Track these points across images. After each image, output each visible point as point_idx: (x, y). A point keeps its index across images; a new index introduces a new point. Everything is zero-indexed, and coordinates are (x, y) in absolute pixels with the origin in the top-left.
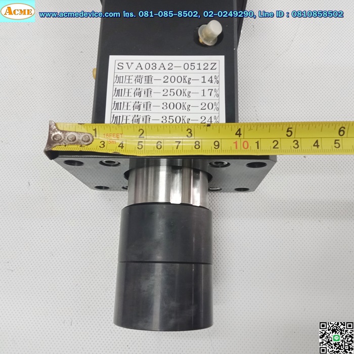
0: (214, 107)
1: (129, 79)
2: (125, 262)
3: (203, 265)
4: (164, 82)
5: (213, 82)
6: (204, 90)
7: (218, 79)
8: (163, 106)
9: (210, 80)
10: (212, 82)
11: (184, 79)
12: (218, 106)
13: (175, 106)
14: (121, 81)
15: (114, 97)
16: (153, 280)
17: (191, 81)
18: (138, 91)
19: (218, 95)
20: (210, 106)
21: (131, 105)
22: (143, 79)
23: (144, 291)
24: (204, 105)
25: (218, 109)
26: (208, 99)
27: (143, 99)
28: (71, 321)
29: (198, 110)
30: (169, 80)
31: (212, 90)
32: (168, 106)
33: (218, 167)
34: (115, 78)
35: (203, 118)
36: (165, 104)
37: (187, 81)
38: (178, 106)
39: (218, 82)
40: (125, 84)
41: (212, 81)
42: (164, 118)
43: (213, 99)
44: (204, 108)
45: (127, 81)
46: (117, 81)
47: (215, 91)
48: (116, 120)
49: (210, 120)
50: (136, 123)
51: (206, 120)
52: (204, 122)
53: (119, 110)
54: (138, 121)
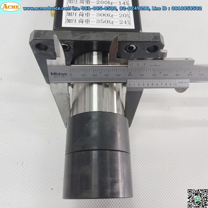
0: (127, 16)
1: (76, 2)
4: (97, 3)
7: (128, 3)
9: (124, 3)
11: (109, 2)
12: (129, 16)
13: (104, 15)
14: (72, 3)
17: (113, 4)
19: (129, 11)
21: (78, 14)
22: (85, 2)
26: (124, 12)
27: (85, 11)
28: (22, 162)
29: (118, 17)
30: (100, 2)
32: (100, 15)
35: (121, 21)
36: (98, 14)
38: (106, 15)
40: (74, 4)
42: (98, 21)
43: (126, 12)
44: (121, 16)
46: (69, 2)
48: (69, 21)
49: (125, 22)
50: (81, 23)
51: (123, 22)
52: (122, 23)
53: (71, 16)
54: (82, 22)
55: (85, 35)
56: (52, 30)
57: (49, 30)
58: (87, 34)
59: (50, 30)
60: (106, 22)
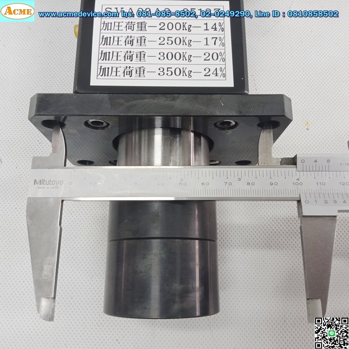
0: (220, 57)
1: (119, 26)
2: (115, 240)
3: (209, 242)
4: (160, 29)
5: (218, 29)
6: (207, 39)
7: (223, 27)
8: (159, 56)
9: (214, 27)
10: (215, 30)
11: (184, 26)
12: (224, 57)
13: (174, 56)
14: (109, 28)
15: (101, 46)
16: (151, 259)
17: (191, 28)
18: (129, 39)
19: (223, 45)
20: (215, 57)
21: (122, 55)
22: (136, 26)
23: (141, 272)
24: (207, 55)
25: (224, 60)
26: (213, 48)
27: (136, 49)
29: (201, 60)
30: (166, 27)
31: (217, 38)
32: (165, 56)
33: (223, 129)
34: (102, 25)
35: (207, 70)
36: (162, 54)
37: (187, 28)
38: (178, 56)
39: (223, 30)
40: (114, 31)
41: (216, 28)
42: (162, 70)
43: (218, 48)
44: (208, 59)
45: (116, 28)
46: (104, 28)
47: (220, 39)
48: (104, 72)
49: (215, 73)
50: (127, 77)
51: (211, 73)
52: (208, 74)
53: (107, 61)
54: (130, 73)
55: (134, 102)
56: (72, 92)
57: (65, 92)
58: (138, 101)
59: (68, 92)
60: (178, 72)
